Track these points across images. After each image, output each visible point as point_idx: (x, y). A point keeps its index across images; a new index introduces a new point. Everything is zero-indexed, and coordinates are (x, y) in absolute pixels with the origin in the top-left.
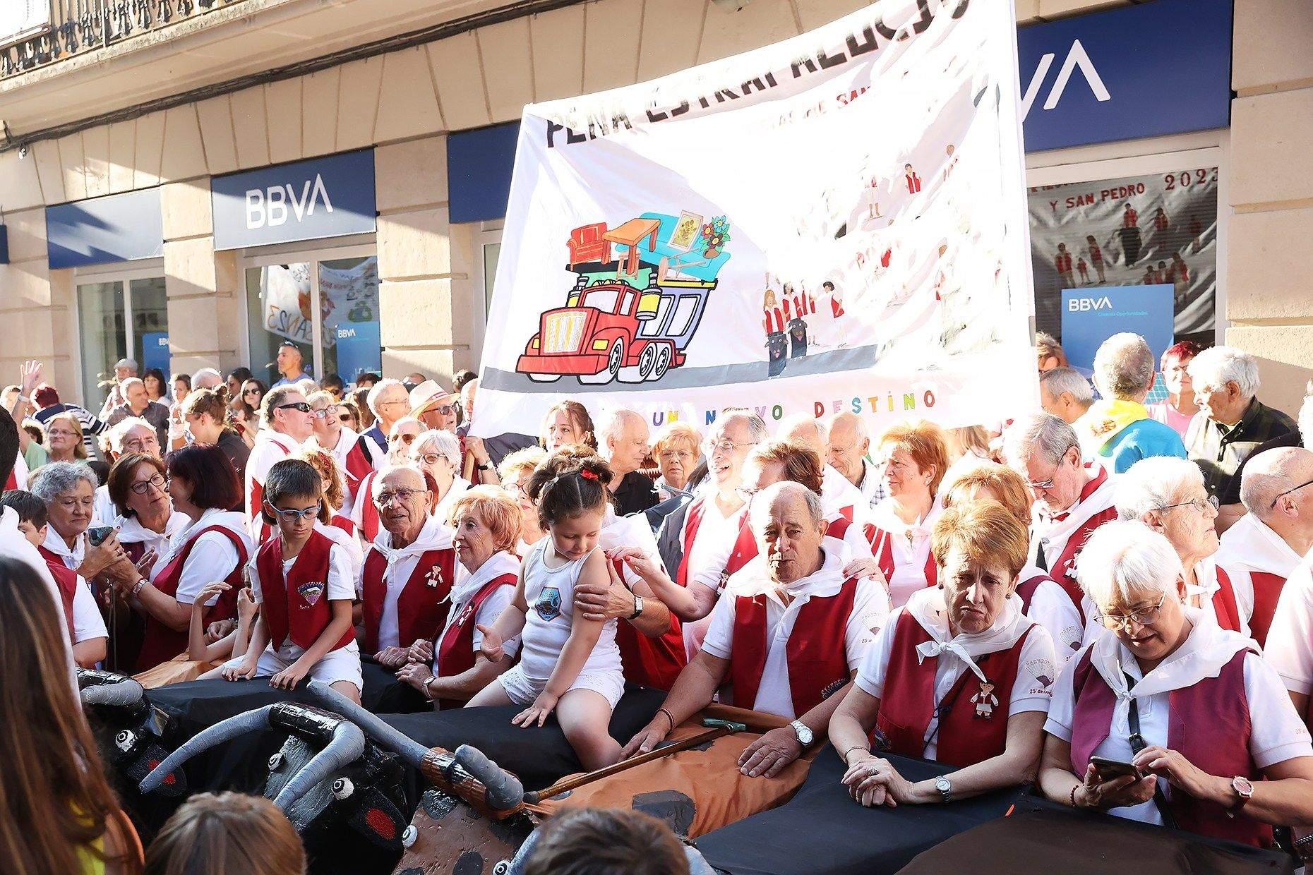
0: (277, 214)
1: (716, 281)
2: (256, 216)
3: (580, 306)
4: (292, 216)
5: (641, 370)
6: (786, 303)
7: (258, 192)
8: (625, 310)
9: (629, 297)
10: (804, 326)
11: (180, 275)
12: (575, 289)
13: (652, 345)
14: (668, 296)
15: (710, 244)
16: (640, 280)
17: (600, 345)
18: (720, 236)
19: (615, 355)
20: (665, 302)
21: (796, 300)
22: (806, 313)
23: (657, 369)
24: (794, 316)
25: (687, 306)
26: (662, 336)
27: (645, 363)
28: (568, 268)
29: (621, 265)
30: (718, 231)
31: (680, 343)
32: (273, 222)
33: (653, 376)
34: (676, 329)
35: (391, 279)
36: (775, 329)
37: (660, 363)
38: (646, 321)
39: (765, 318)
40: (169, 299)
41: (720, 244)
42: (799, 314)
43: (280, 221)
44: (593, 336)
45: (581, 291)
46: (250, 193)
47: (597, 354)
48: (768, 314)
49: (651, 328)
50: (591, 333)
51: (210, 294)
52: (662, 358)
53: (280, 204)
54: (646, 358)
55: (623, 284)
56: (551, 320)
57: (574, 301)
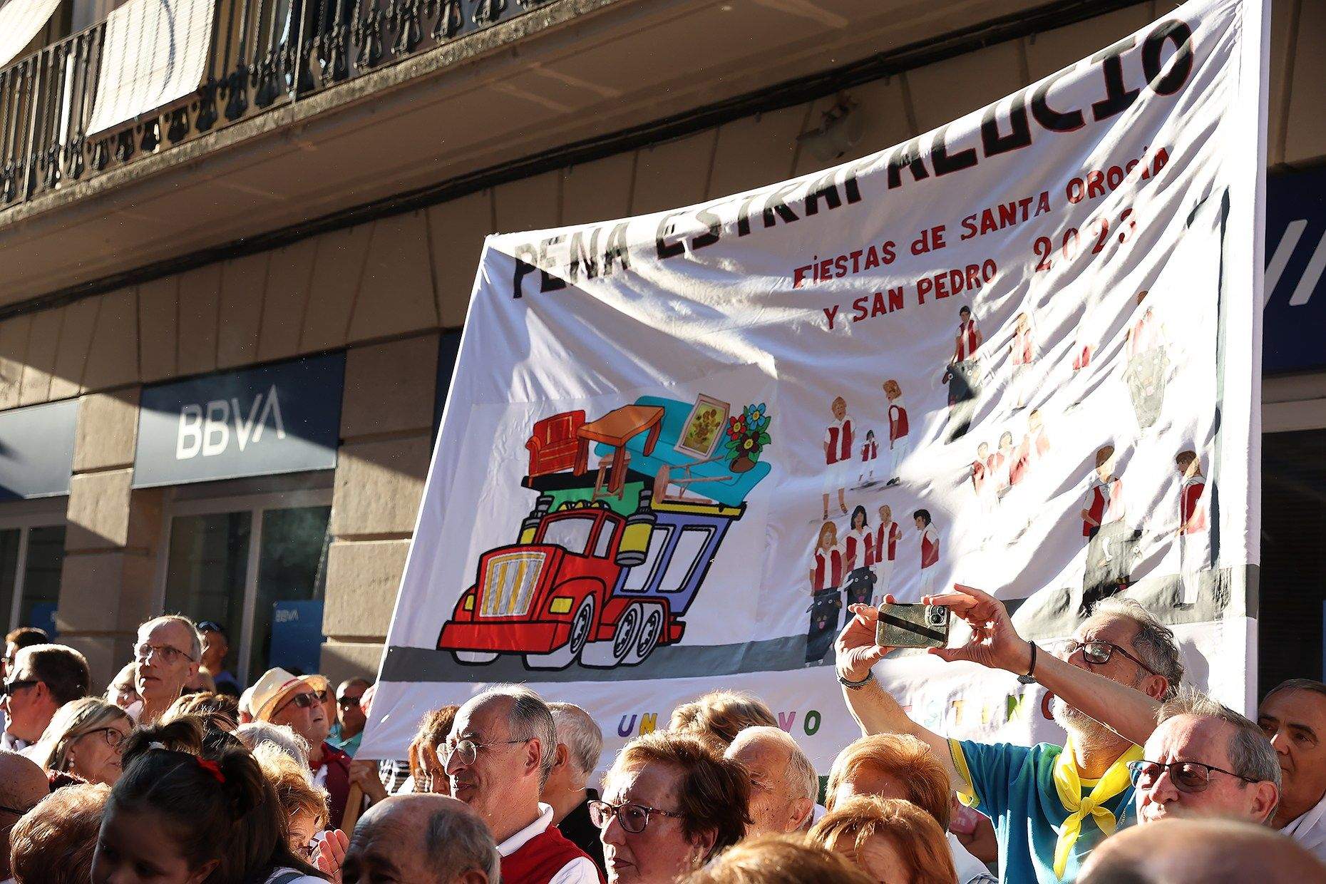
0: (216, 439)
1: (743, 507)
2: (189, 441)
3: (537, 544)
4: (233, 443)
5: (616, 646)
6: (851, 543)
7: (196, 408)
8: (601, 550)
9: (609, 527)
10: (873, 578)
11: (85, 522)
12: (532, 515)
13: (636, 606)
14: (664, 527)
15: (740, 448)
16: (625, 502)
17: (562, 606)
18: (756, 436)
19: (581, 623)
20: (660, 536)
21: (868, 540)
22: (879, 559)
23: (640, 646)
24: (859, 563)
25: (692, 543)
26: (652, 593)
27: (622, 636)
28: (525, 483)
29: (601, 476)
30: (753, 427)
31: (677, 604)
32: (210, 451)
33: (632, 658)
34: (671, 581)
35: (345, 537)
36: (827, 584)
37: (645, 636)
38: (630, 567)
39: (815, 566)
40: (66, 554)
41: (756, 449)
42: (869, 560)
43: (218, 449)
44: (551, 590)
45: (539, 520)
46: (186, 408)
47: (556, 619)
48: (820, 560)
49: (636, 579)
50: (548, 587)
51: (117, 549)
52: (649, 628)
53: (221, 427)
54: (626, 627)
55: (601, 507)
56: (494, 564)
57: (528, 537)
